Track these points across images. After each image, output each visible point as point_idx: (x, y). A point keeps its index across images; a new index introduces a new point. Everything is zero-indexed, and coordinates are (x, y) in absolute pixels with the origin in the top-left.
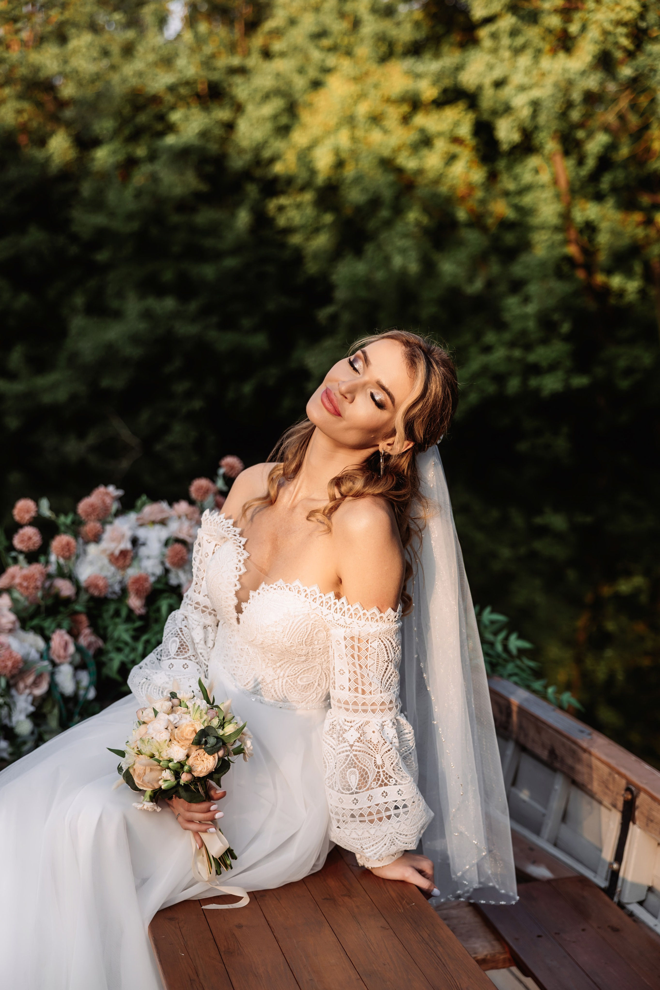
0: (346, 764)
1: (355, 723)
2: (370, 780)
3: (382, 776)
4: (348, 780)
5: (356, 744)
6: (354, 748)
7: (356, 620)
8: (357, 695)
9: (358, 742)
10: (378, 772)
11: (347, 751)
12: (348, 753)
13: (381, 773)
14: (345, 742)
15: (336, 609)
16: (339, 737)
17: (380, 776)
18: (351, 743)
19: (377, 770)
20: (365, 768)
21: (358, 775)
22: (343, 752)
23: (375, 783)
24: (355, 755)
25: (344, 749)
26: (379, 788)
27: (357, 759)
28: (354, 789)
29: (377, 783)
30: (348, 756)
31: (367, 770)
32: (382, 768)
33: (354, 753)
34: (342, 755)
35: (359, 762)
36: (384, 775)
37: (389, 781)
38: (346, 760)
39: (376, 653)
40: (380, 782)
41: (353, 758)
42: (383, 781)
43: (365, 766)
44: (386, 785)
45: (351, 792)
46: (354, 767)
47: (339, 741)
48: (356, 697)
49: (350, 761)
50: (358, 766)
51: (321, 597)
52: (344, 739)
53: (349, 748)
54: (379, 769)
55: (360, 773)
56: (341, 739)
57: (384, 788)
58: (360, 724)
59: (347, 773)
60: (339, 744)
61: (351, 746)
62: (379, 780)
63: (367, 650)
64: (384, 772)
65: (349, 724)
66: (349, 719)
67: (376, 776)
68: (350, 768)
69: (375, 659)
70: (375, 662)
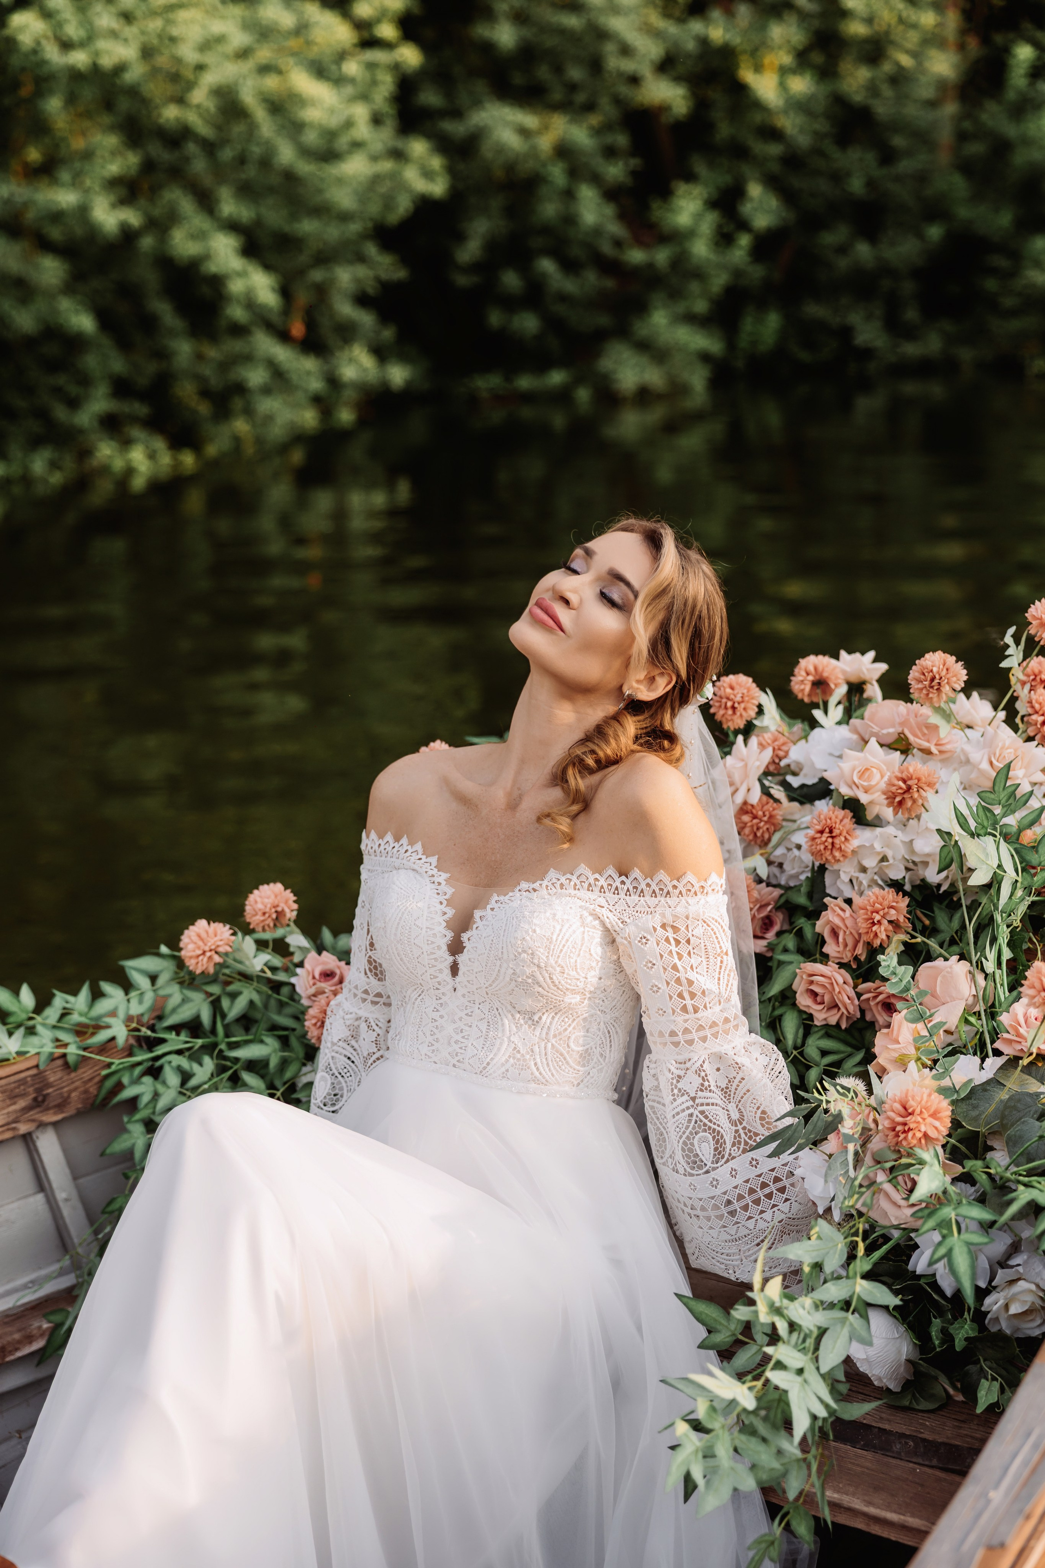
0: (690, 1129)
1: (691, 1062)
2: (728, 1145)
3: (743, 1135)
4: (699, 1152)
5: (700, 1093)
6: (697, 1101)
7: (663, 899)
8: (687, 1016)
9: (702, 1090)
10: (737, 1131)
11: (688, 1108)
12: (691, 1111)
13: (741, 1131)
14: (683, 1095)
15: (630, 890)
16: (672, 1090)
17: (739, 1136)
18: (693, 1095)
19: (734, 1128)
20: (719, 1129)
21: (712, 1142)
22: (683, 1111)
23: (735, 1148)
24: (702, 1112)
25: (684, 1106)
27: (706, 1117)
28: (709, 1165)
29: (739, 1148)
30: (691, 1115)
31: (721, 1131)
32: (741, 1124)
33: (700, 1108)
34: (682, 1115)
35: (710, 1121)
36: (746, 1134)
37: (755, 1141)
38: (690, 1122)
39: (703, 944)
40: (742, 1146)
41: (700, 1116)
42: (746, 1143)
43: (719, 1126)
44: (752, 1148)
45: (705, 1170)
46: (705, 1131)
47: (673, 1095)
48: (686, 1021)
49: (696, 1122)
50: (710, 1128)
51: (596, 880)
52: (680, 1090)
53: (691, 1103)
54: (736, 1126)
55: (714, 1138)
56: (676, 1091)
57: (749, 1154)
58: (700, 1062)
59: (696, 1142)
60: (675, 1100)
61: (693, 1099)
62: (739, 1142)
63: (688, 941)
64: (744, 1128)
65: (682, 1066)
66: (680, 1058)
67: (735, 1138)
68: (696, 1133)
69: (703, 954)
70: (703, 959)
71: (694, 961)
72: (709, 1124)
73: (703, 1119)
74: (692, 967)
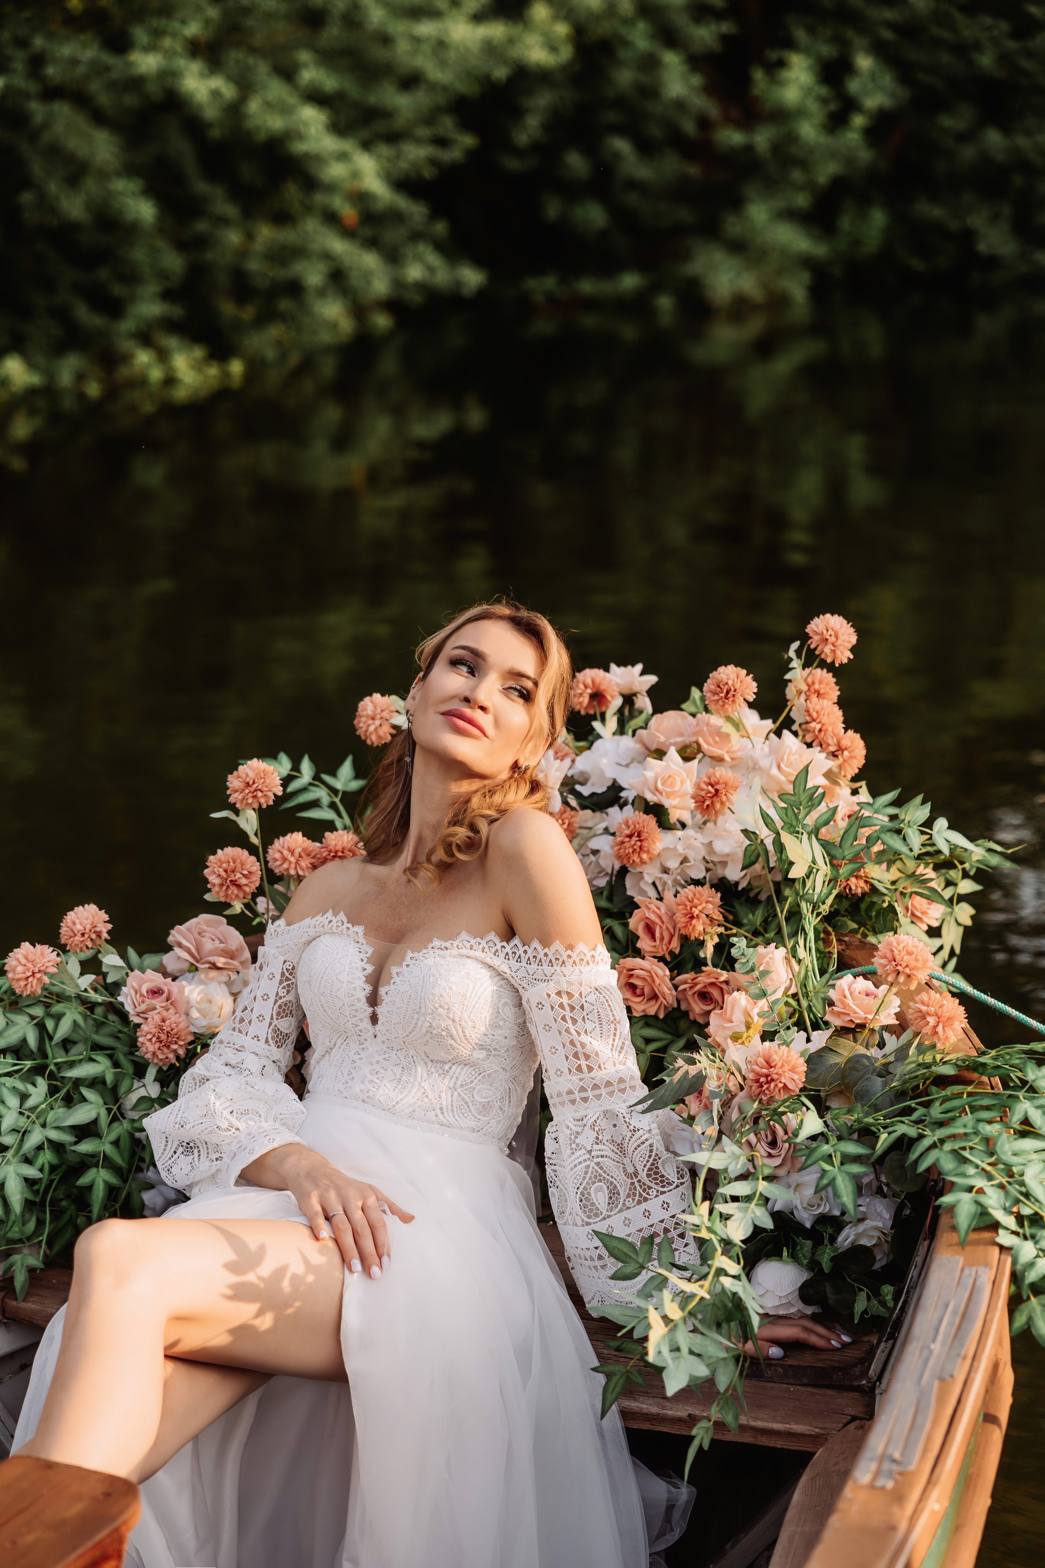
0: (587, 1180)
1: (588, 1117)
2: (623, 1196)
3: (638, 1188)
4: (595, 1201)
5: (595, 1147)
6: (593, 1154)
7: (558, 969)
8: (582, 1076)
9: (597, 1144)
10: (632, 1184)
11: (585, 1161)
12: (588, 1163)
13: (637, 1184)
14: (581, 1149)
15: (529, 959)
16: (571, 1145)
17: (635, 1188)
18: (589, 1148)
19: (629, 1181)
20: (613, 1180)
21: (607, 1192)
22: (580, 1163)
23: (630, 1199)
24: (598, 1164)
25: (581, 1159)
26: (637, 1207)
27: (601, 1168)
28: (605, 1212)
29: (633, 1200)
30: (588, 1167)
31: (615, 1182)
32: (636, 1177)
33: (596, 1160)
34: (579, 1167)
35: (605, 1172)
36: (641, 1187)
37: (648, 1193)
38: (586, 1173)
39: (596, 1011)
40: (637, 1198)
41: (596, 1167)
42: (641, 1195)
43: (612, 1177)
44: (646, 1200)
45: (601, 1217)
46: (600, 1181)
47: (572, 1149)
48: (581, 1080)
49: (592, 1173)
50: (604, 1178)
51: (503, 947)
52: (578, 1145)
53: (588, 1156)
54: (632, 1178)
55: (608, 1187)
56: (574, 1146)
57: (644, 1205)
58: (595, 1118)
59: (592, 1192)
60: (573, 1153)
61: (590, 1152)
62: (635, 1195)
63: (582, 1007)
64: (639, 1181)
65: (580, 1123)
66: (578, 1115)
67: (630, 1189)
68: (594, 1183)
69: (596, 1020)
70: (597, 1024)
71: (589, 1025)
72: (603, 1174)
73: (599, 1170)
74: (586, 1032)
